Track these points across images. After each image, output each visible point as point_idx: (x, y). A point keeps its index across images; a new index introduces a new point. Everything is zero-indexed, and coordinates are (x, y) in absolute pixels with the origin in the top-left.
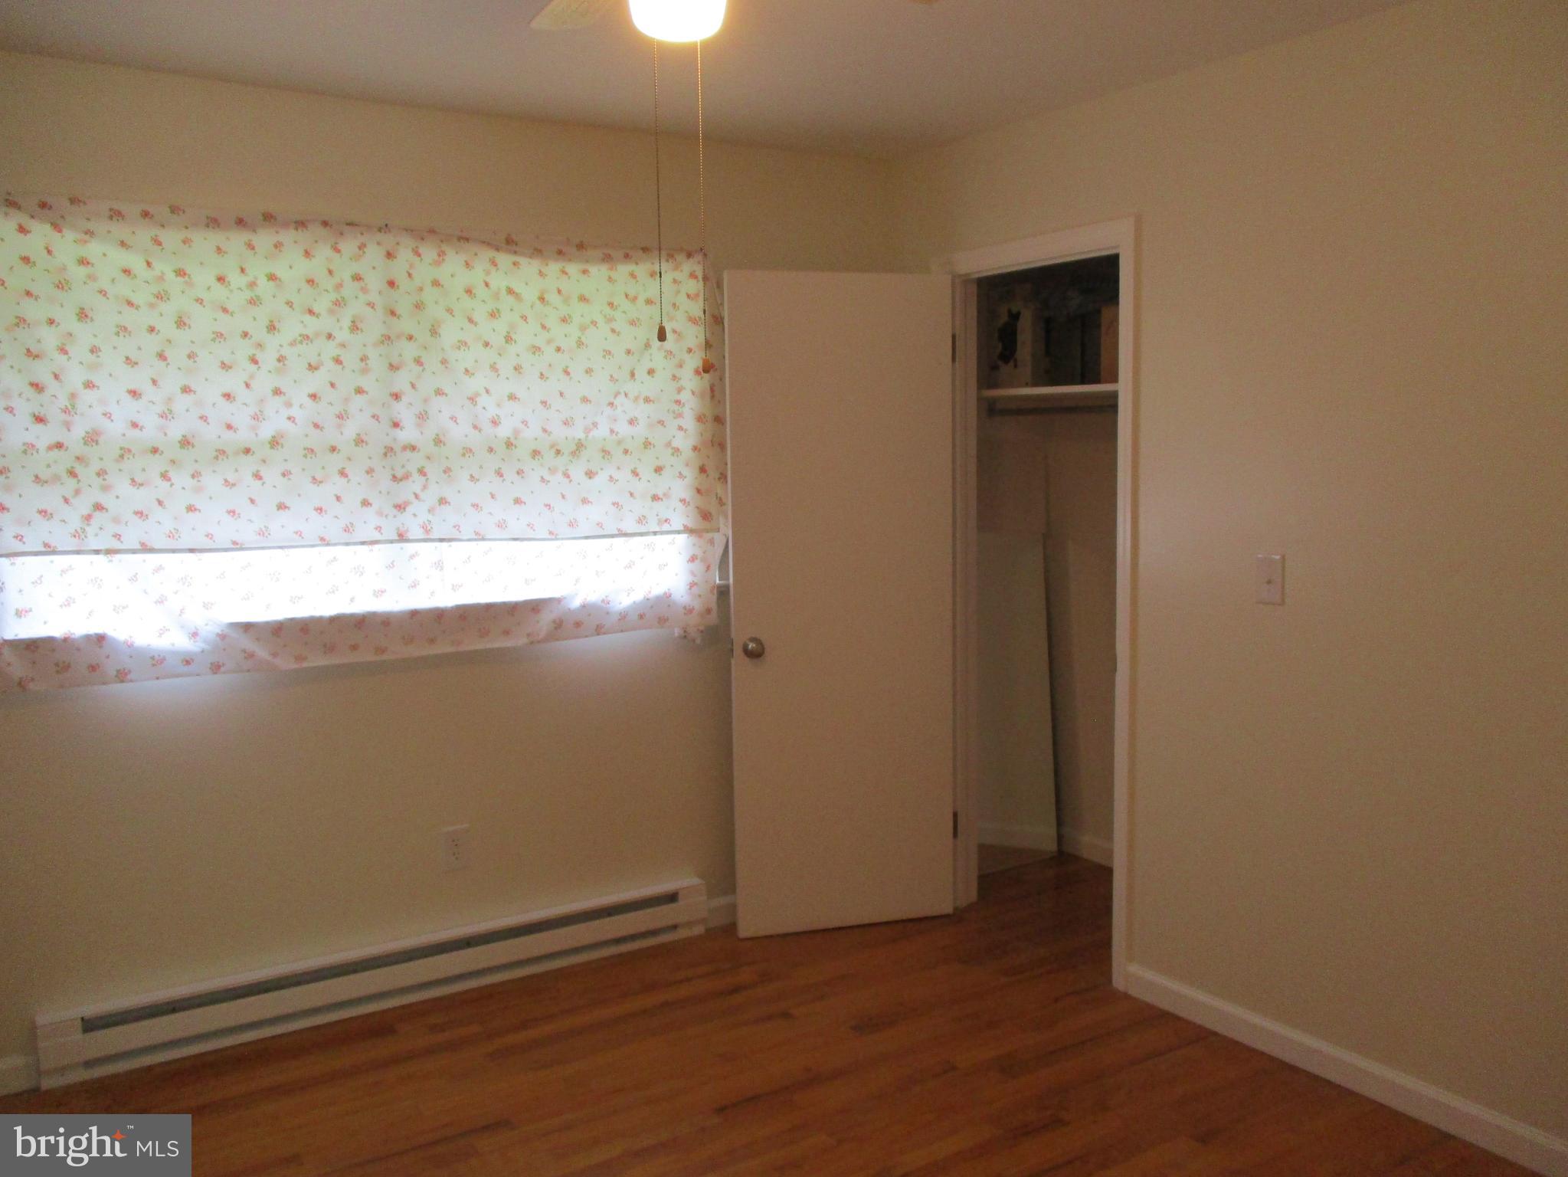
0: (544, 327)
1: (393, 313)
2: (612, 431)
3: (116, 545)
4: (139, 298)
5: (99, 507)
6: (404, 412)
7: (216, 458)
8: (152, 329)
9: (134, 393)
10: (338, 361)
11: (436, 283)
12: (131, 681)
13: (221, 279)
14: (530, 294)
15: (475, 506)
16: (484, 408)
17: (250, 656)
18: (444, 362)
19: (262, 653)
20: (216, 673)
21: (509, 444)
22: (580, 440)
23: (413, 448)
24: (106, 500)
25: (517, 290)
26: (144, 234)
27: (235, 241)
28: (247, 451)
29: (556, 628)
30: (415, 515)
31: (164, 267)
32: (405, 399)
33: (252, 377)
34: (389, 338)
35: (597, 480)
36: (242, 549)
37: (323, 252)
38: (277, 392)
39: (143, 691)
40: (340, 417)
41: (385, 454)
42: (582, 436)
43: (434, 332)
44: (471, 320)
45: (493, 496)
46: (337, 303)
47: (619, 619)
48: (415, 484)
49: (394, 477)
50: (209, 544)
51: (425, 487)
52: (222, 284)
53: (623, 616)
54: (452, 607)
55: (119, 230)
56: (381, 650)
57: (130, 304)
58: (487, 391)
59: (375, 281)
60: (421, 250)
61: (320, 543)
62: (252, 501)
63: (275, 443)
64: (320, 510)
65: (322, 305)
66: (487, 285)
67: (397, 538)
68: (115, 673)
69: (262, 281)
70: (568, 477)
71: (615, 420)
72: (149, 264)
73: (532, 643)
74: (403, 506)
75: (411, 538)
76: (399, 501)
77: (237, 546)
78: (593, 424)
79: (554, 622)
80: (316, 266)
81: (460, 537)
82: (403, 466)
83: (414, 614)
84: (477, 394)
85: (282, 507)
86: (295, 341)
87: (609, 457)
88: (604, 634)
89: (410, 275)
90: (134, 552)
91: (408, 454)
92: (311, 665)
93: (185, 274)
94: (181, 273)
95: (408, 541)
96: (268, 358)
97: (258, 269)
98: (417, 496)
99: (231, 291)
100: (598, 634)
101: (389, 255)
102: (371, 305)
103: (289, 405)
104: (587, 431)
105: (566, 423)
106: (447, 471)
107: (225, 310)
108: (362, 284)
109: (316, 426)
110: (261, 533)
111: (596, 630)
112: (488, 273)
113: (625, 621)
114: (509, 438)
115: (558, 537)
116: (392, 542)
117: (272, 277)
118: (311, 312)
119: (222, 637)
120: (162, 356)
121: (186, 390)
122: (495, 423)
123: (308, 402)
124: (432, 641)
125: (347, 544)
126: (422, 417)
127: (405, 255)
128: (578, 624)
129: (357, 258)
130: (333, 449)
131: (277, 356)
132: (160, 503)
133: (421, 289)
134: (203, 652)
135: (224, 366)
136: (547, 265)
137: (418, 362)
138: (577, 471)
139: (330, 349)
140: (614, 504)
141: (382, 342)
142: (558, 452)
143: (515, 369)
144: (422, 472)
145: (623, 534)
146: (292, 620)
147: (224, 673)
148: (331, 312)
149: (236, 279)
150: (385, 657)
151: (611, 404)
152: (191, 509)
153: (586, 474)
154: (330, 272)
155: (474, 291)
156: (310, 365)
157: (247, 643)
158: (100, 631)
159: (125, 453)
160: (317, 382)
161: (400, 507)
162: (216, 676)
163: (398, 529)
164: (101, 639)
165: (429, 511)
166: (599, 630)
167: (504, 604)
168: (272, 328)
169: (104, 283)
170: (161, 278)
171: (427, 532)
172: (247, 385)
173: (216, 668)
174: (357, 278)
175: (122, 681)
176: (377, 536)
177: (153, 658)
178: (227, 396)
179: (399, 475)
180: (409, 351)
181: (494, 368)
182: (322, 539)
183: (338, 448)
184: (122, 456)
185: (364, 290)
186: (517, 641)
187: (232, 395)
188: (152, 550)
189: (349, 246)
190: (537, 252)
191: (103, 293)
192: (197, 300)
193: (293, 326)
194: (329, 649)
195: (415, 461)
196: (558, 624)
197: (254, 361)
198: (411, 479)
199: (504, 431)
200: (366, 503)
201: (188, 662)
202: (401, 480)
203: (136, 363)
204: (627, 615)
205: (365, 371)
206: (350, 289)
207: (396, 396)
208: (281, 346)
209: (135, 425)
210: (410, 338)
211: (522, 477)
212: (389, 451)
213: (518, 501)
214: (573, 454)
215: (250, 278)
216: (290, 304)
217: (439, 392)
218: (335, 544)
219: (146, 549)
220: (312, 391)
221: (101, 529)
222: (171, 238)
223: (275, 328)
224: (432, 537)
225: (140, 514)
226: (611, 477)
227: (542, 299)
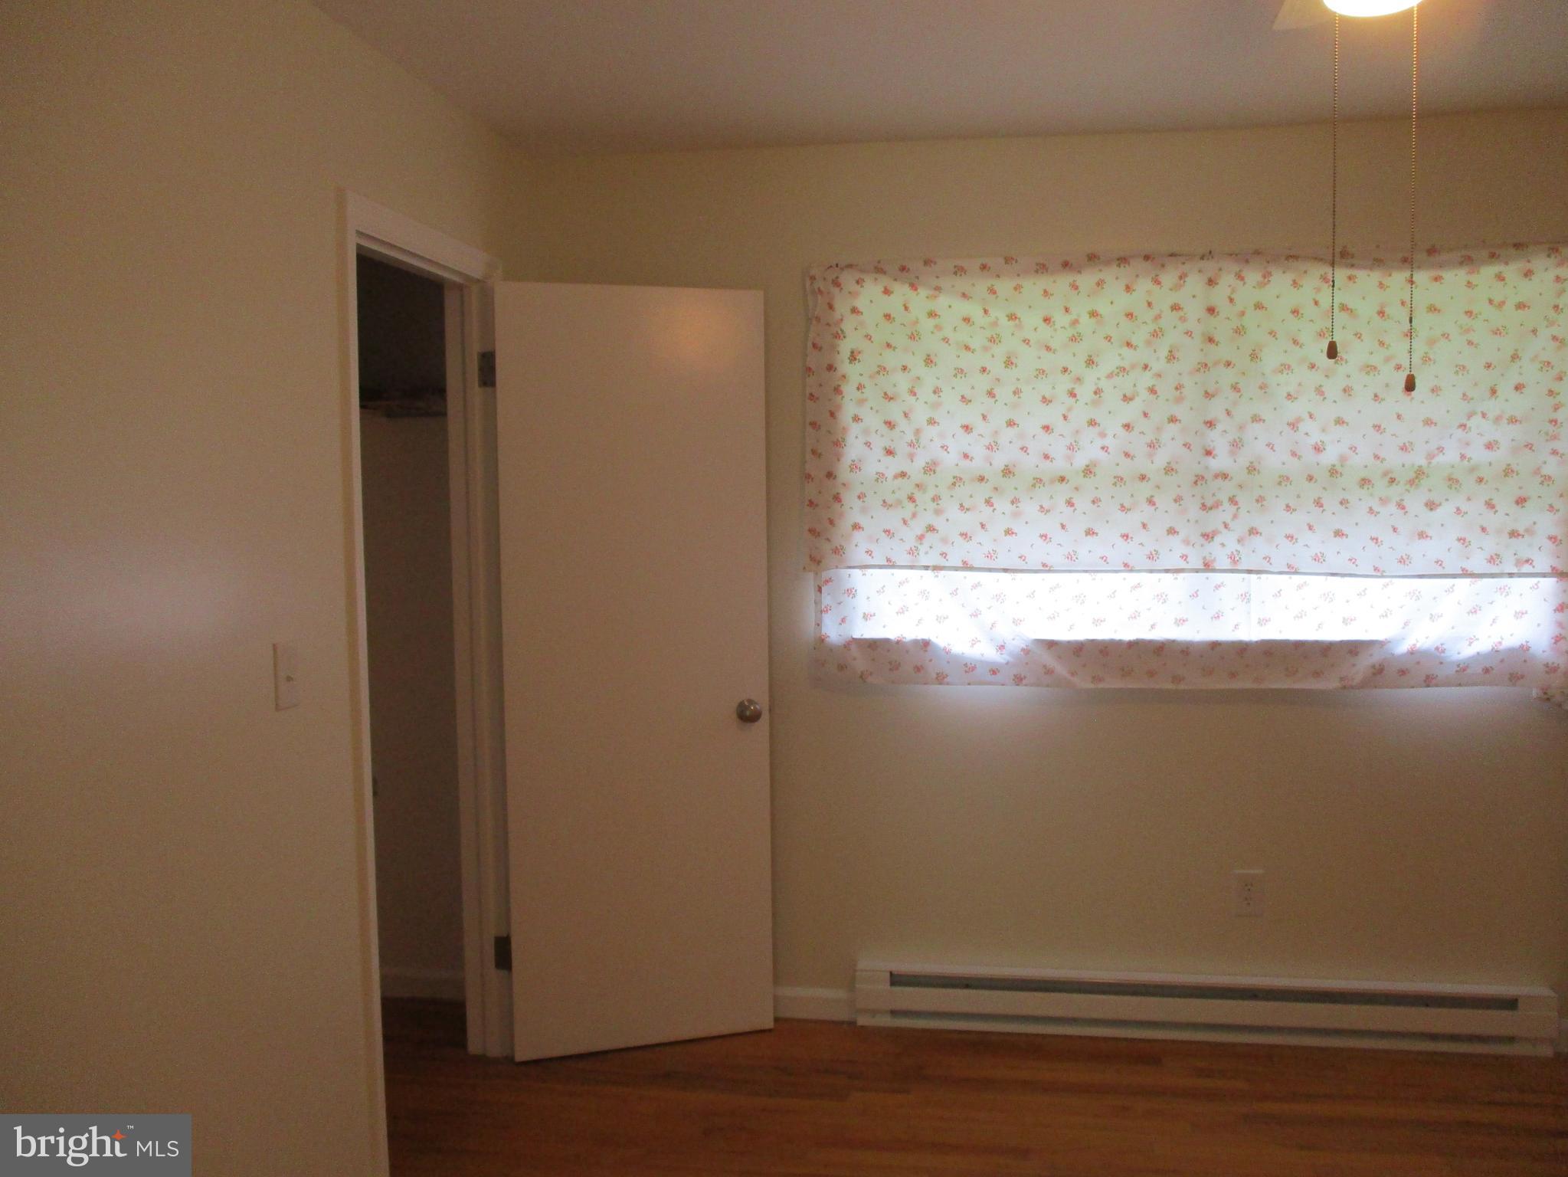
0: (1382, 344)
1: (1211, 340)
2: (1463, 457)
3: (942, 562)
4: (975, 344)
5: (931, 529)
6: (1218, 440)
7: (1034, 486)
8: (984, 370)
9: (967, 428)
10: (1152, 391)
11: (1259, 306)
12: (948, 684)
13: (1047, 320)
14: (1366, 309)
15: (1290, 537)
16: (1307, 434)
17: (1049, 672)
18: (1263, 387)
19: (1061, 670)
20: (1017, 685)
21: (1333, 472)
22: (1420, 467)
23: (1225, 476)
24: (938, 522)
25: (1350, 306)
26: (981, 286)
27: (1061, 283)
28: (1062, 479)
29: (1374, 674)
30: (1223, 545)
31: (999, 313)
32: (1220, 427)
33: (1070, 409)
34: (1206, 365)
35: (1439, 512)
36: (1049, 571)
37: (1144, 286)
38: (1092, 423)
39: (955, 693)
40: (1151, 445)
41: (1196, 483)
42: (1423, 462)
43: (1254, 356)
44: (1295, 342)
45: (1310, 528)
46: (1155, 334)
47: (1457, 671)
48: (1226, 513)
49: (1204, 507)
50: (1021, 565)
51: (1235, 516)
52: (1048, 324)
53: (1462, 668)
54: (1257, 642)
55: (962, 283)
56: (1177, 679)
57: (967, 348)
58: (1311, 416)
59: (1194, 310)
60: (1244, 274)
61: (1124, 569)
62: (1063, 526)
63: (1088, 471)
64: (1126, 536)
65: (1140, 337)
66: (1316, 303)
67: (1202, 567)
68: (935, 676)
69: (1085, 319)
70: (1403, 508)
71: (1468, 444)
72: (986, 312)
73: (1344, 687)
74: (1211, 535)
75: (1217, 568)
76: (1208, 530)
77: (1046, 568)
78: (1438, 449)
79: (1373, 667)
80: (1136, 300)
81: (1271, 570)
82: (1214, 495)
83: (1215, 645)
84: (1299, 420)
85: (1090, 532)
86: (1112, 373)
87: (1458, 487)
88: (1437, 685)
89: (1231, 300)
90: (956, 569)
91: (1220, 481)
92: (1107, 686)
93: (1016, 318)
94: (1012, 317)
95: (1214, 571)
96: (1085, 392)
97: (1081, 307)
98: (1226, 526)
99: (1055, 330)
100: (1428, 686)
101: (1211, 282)
102: (1189, 333)
103: (1103, 435)
104: (1430, 456)
105: (1403, 448)
106: (1260, 500)
107: (1048, 348)
108: (1181, 313)
109: (1127, 455)
110: (1069, 557)
111: (1425, 681)
112: (1318, 290)
113: (1463, 673)
114: (1334, 466)
115: (1385, 574)
116: (1197, 571)
117: (1093, 314)
118: (1129, 344)
119: (1026, 651)
120: (991, 394)
121: (1011, 423)
122: (1318, 449)
123: (1121, 432)
124: (1233, 675)
125: (1151, 571)
126: (1236, 445)
127: (1227, 280)
128: (1403, 672)
129: (1176, 288)
130: (1143, 478)
131: (1093, 388)
132: (983, 526)
133: (1243, 314)
134: (1007, 663)
135: (1045, 400)
136: (1390, 275)
137: (1235, 388)
138: (1415, 502)
139: (1146, 380)
140: (1459, 540)
141: (1198, 370)
142: (1392, 481)
143: (1345, 390)
144: (1233, 501)
145: (1466, 574)
146: (1093, 641)
147: (1026, 685)
148: (1148, 343)
149: (1061, 319)
150: (1182, 687)
151: (1463, 426)
152: (1009, 532)
153: (1426, 505)
154: (1150, 304)
155: (1301, 312)
156: (1125, 396)
157: (1048, 659)
158: (926, 637)
159: (957, 481)
160: (1130, 412)
161: (1208, 537)
162: (1018, 687)
163: (1204, 558)
164: (926, 644)
165: (1239, 541)
166: (1429, 681)
167: (1316, 643)
168: (1090, 362)
169: (947, 332)
170: (995, 324)
171: (1235, 562)
172: (1065, 417)
173: (1019, 680)
174: (1176, 308)
175: (941, 684)
176: (1182, 565)
177: (966, 665)
178: (1046, 428)
179: (1209, 504)
180: (1228, 377)
181: (1319, 391)
182: (1126, 565)
183: (1148, 476)
184: (954, 484)
185: (1183, 319)
186: (1329, 683)
187: (1051, 427)
188: (972, 569)
189: (1169, 278)
190: (1378, 263)
191: (946, 340)
192: (1024, 341)
193: (1110, 361)
194: (1126, 672)
195: (1226, 489)
196: (1379, 670)
197: (1073, 394)
198: (1221, 508)
199: (1330, 457)
200: (1172, 531)
201: (994, 672)
202: (1211, 508)
203: (970, 401)
204: (1467, 667)
205: (1179, 400)
206: (1169, 318)
207: (1210, 424)
208: (1099, 379)
209: (966, 456)
210: (1228, 364)
211: (1347, 508)
212: (1199, 479)
213: (1339, 534)
214: (1411, 482)
215: (1073, 317)
216: (1108, 338)
217: (1256, 419)
218: (1139, 571)
219: (966, 567)
220: (1125, 422)
221: (931, 547)
222: (1004, 286)
223: (1093, 363)
224: (1239, 567)
225: (964, 535)
226: (1458, 509)
227: (1381, 313)
